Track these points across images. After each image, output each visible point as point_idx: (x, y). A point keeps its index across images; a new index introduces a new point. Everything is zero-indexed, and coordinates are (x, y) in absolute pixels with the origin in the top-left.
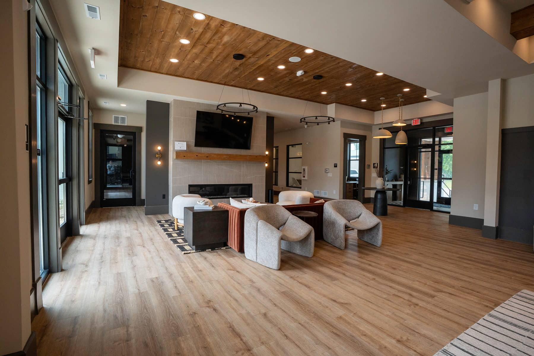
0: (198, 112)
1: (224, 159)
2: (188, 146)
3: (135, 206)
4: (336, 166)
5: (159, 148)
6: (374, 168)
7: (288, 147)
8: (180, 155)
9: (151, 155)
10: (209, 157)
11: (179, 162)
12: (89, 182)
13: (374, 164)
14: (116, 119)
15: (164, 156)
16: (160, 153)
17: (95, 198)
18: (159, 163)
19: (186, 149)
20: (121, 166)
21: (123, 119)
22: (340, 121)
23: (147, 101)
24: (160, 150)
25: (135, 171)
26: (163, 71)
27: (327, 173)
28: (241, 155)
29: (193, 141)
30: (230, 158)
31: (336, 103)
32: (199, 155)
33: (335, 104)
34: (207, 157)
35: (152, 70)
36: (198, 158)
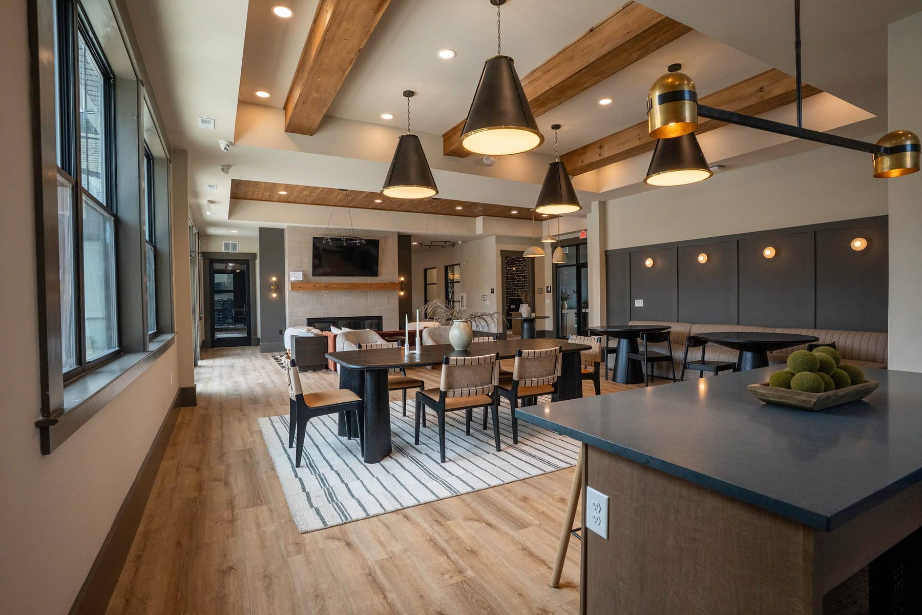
0: (314, 238)
1: (346, 289)
2: (305, 275)
3: (251, 346)
4: (492, 292)
5: (274, 279)
6: (547, 292)
7: (425, 270)
8: (295, 286)
9: (266, 287)
10: (327, 287)
11: (296, 294)
12: (200, 318)
13: (547, 287)
14: (227, 246)
15: (280, 287)
16: (275, 284)
17: (205, 338)
18: (274, 295)
19: (302, 280)
20: (233, 299)
21: (234, 246)
22: (495, 236)
23: (260, 228)
24: (275, 281)
25: (249, 305)
26: (274, 200)
27: (484, 300)
28: (365, 284)
29: (310, 270)
30: (353, 287)
31: (482, 215)
32: (317, 285)
33: (482, 217)
34: (326, 287)
35: (263, 199)
36: (316, 288)
